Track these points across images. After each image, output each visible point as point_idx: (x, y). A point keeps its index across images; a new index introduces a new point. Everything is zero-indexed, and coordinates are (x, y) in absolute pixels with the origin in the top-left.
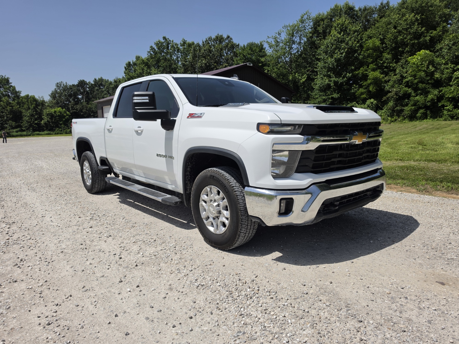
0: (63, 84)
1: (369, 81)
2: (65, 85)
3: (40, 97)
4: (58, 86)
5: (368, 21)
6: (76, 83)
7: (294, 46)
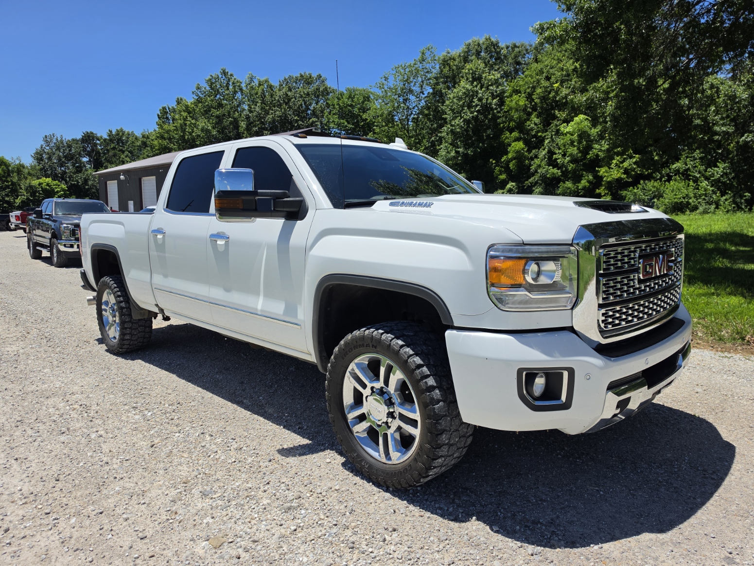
0: (55, 137)
1: (510, 156)
2: (59, 139)
3: (15, 158)
4: (46, 141)
5: (519, 63)
6: (79, 136)
7: (412, 98)
